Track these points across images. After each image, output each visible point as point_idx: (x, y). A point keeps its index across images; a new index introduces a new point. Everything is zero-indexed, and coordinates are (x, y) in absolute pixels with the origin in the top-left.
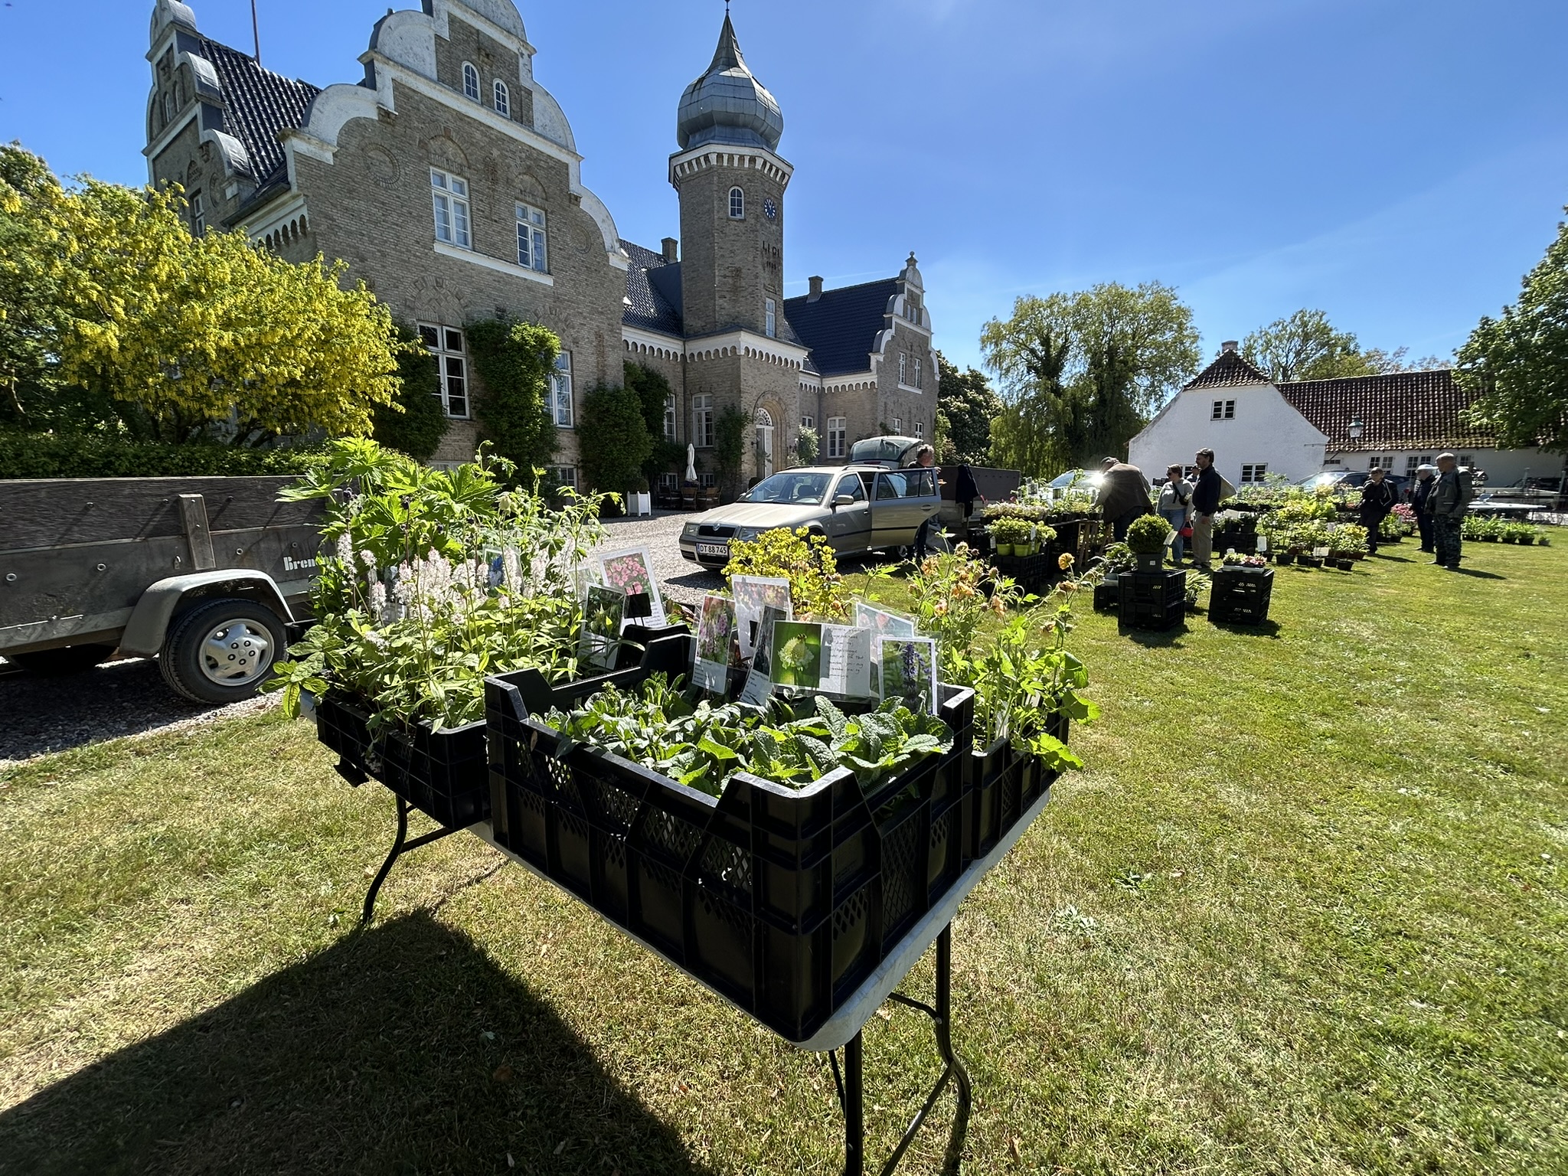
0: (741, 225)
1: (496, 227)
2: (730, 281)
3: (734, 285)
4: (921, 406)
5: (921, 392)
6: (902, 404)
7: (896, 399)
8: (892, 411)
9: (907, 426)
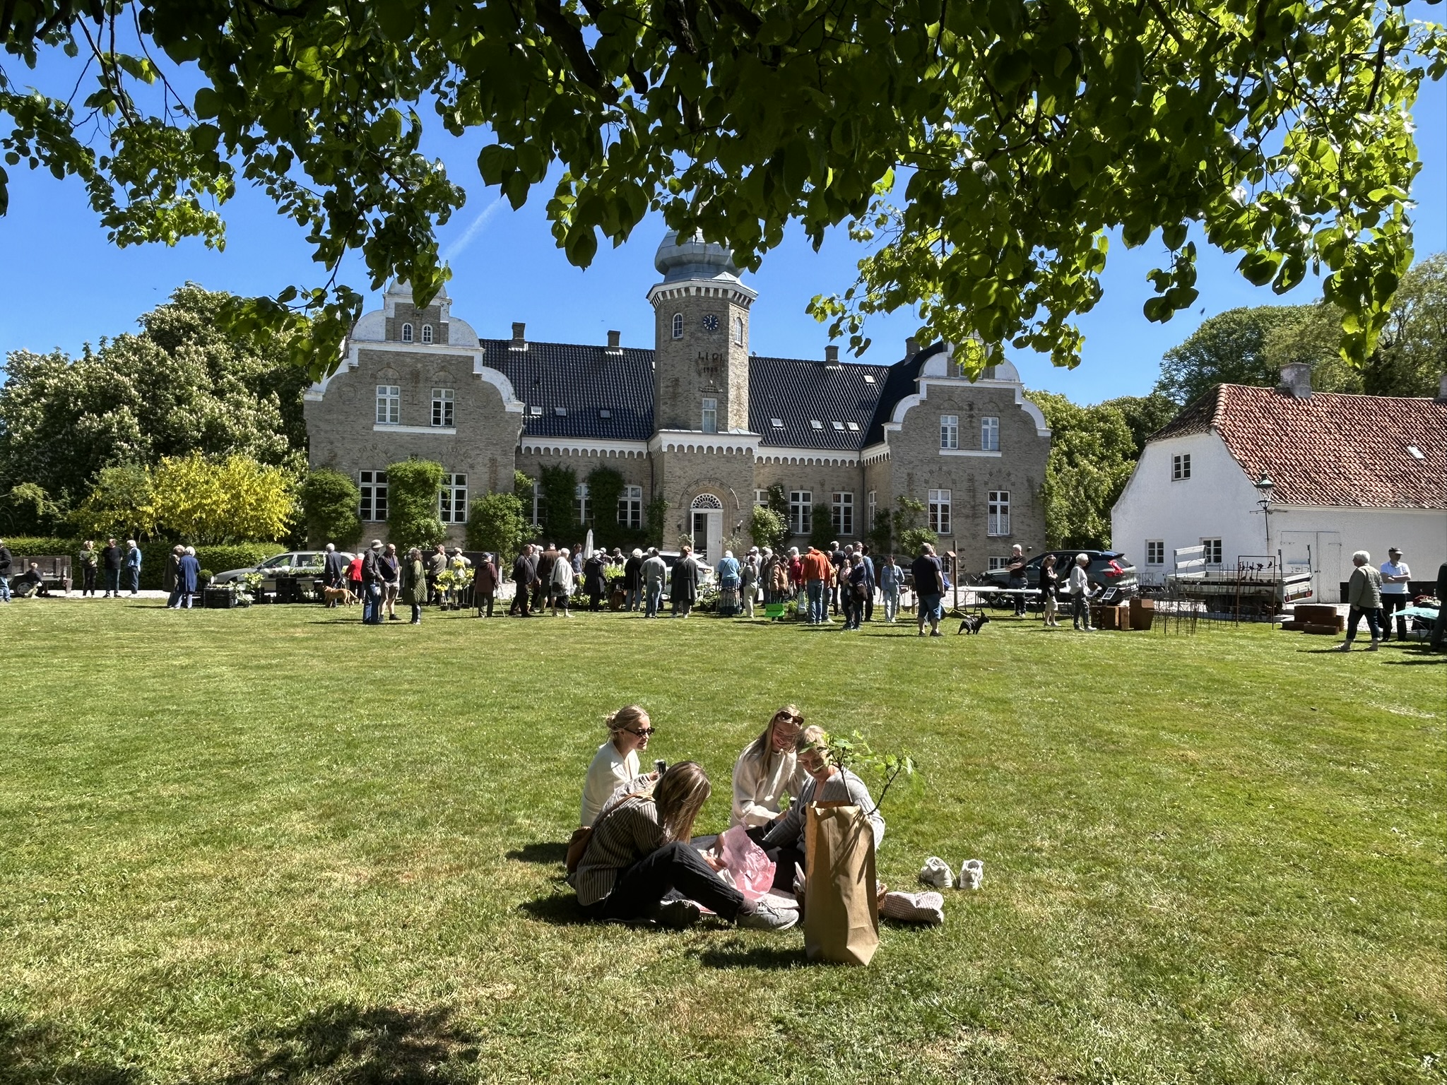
0: (680, 343)
1: (416, 408)
2: (671, 389)
3: (673, 393)
4: (1000, 471)
5: (999, 455)
6: (949, 473)
7: (935, 467)
8: (927, 482)
9: (964, 496)
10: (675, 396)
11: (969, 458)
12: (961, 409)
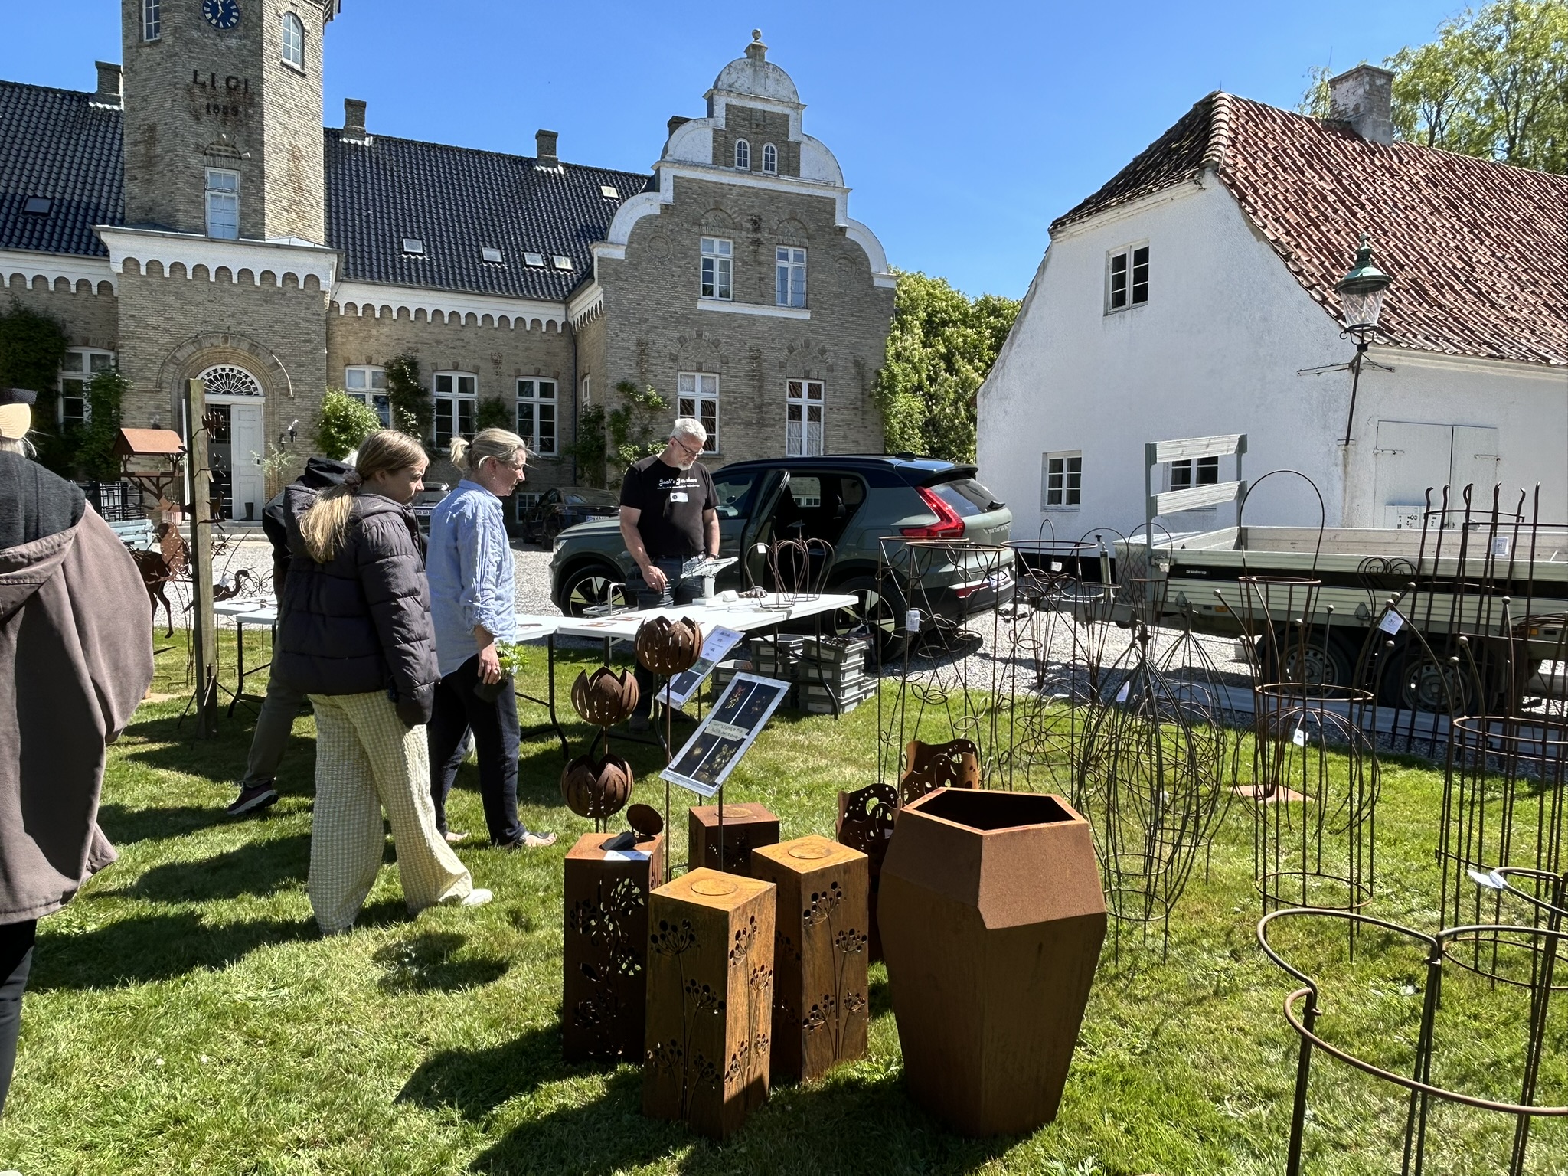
0: (156, 50)
2: (142, 148)
3: (147, 155)
4: (807, 344)
5: (806, 315)
6: (716, 344)
7: (690, 332)
8: (674, 358)
9: (745, 387)
10: (149, 162)
11: (752, 319)
12: (738, 227)
